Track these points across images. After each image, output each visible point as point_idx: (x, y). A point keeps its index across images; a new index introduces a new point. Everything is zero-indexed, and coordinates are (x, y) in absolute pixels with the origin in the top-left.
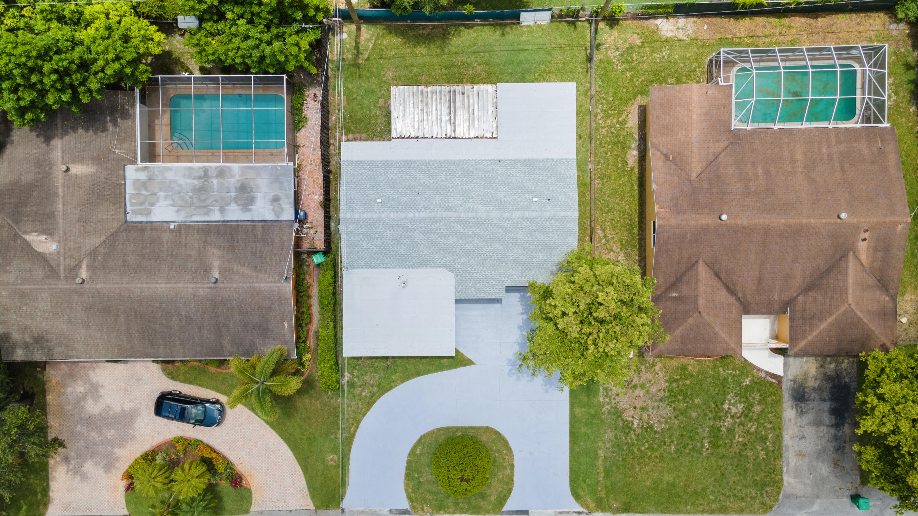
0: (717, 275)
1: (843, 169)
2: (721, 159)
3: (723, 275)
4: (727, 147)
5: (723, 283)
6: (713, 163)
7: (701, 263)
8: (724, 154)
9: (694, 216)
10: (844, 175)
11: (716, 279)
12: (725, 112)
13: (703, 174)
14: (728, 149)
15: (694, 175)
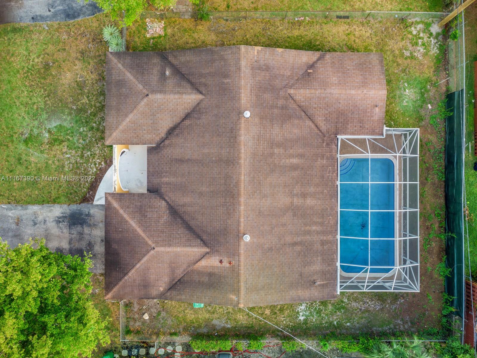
0: (187, 116)
1: (295, 244)
2: (309, 123)
3: (187, 122)
4: (320, 131)
5: (179, 124)
6: (303, 114)
7: (200, 97)
8: (313, 126)
9: (249, 85)
10: (289, 244)
11: (183, 115)
12: (356, 128)
13: (292, 102)
14: (318, 132)
15: (292, 91)
